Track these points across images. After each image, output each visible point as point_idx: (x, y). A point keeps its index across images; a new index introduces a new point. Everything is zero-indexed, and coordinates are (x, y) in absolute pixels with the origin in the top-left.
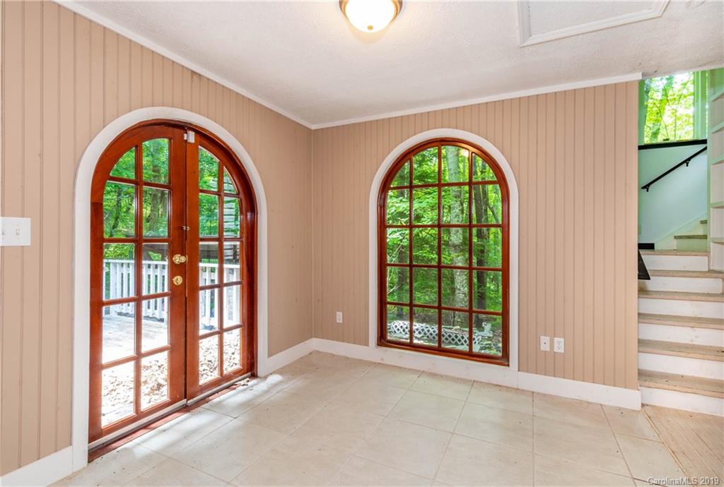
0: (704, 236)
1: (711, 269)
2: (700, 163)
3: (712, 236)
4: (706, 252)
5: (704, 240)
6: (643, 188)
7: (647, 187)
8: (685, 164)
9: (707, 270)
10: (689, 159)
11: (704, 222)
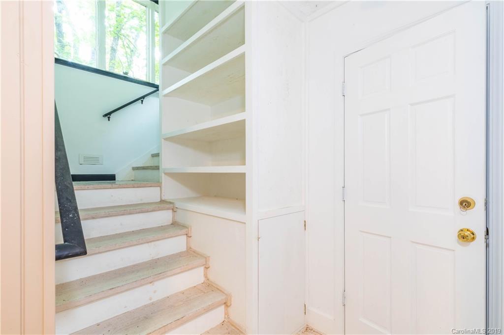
0: (156, 167)
1: (163, 199)
2: (153, 103)
3: (163, 167)
4: (158, 184)
5: (157, 171)
6: (105, 115)
7: (108, 115)
8: (140, 101)
9: (159, 200)
10: (143, 97)
11: (156, 155)
